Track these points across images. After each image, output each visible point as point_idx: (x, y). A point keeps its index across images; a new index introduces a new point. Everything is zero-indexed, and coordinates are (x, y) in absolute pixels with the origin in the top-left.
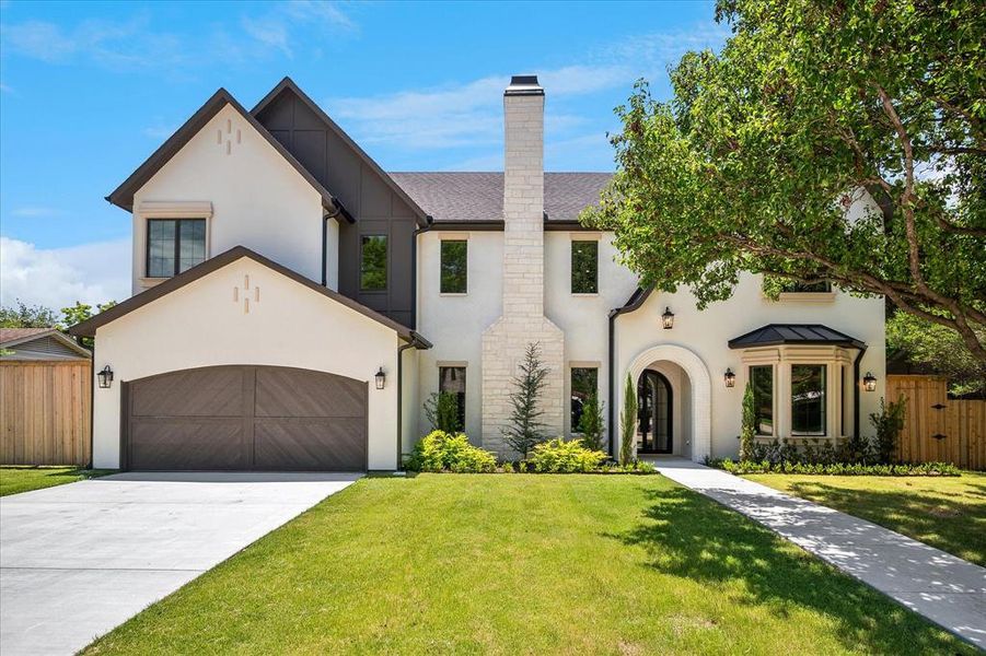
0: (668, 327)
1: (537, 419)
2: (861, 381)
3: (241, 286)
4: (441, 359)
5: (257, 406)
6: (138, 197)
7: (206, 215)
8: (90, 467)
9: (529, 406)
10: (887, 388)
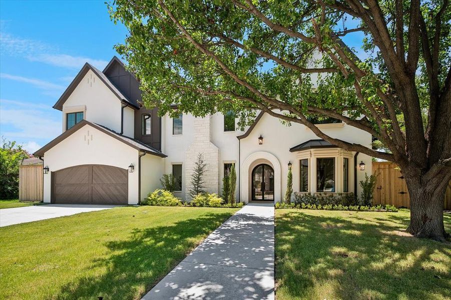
0: (261, 144)
1: (203, 185)
2: (358, 166)
3: (87, 135)
4: (173, 161)
5: (93, 181)
6: (64, 106)
7: (83, 110)
8: (42, 202)
9: (199, 179)
10: (372, 168)
